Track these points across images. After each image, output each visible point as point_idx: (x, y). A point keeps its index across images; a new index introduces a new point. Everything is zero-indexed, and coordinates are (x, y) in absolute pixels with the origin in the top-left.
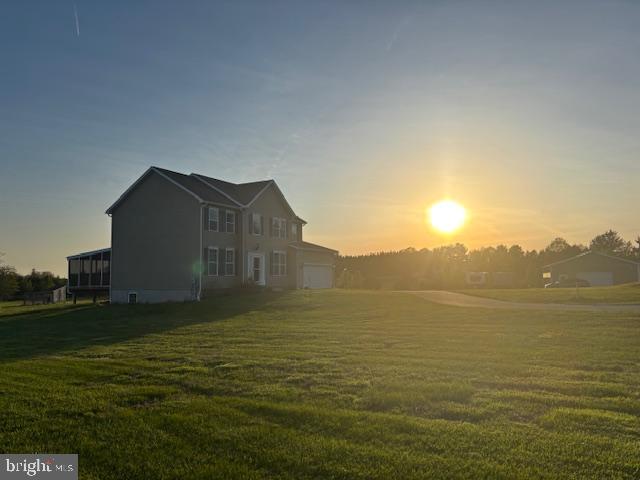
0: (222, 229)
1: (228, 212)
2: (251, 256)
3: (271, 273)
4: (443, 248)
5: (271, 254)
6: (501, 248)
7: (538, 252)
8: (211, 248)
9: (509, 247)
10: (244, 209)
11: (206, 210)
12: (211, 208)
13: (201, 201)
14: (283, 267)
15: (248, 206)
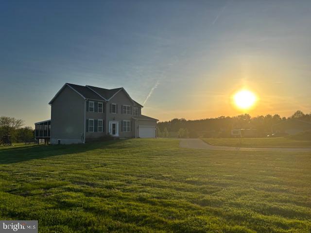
0: (96, 111)
1: (99, 103)
2: (111, 123)
3: (122, 131)
4: (239, 116)
5: (122, 122)
6: (269, 116)
7: (287, 118)
8: (89, 120)
9: (273, 115)
10: (107, 102)
11: (87, 102)
12: (90, 102)
13: (85, 98)
14: (128, 128)
15: (109, 100)
